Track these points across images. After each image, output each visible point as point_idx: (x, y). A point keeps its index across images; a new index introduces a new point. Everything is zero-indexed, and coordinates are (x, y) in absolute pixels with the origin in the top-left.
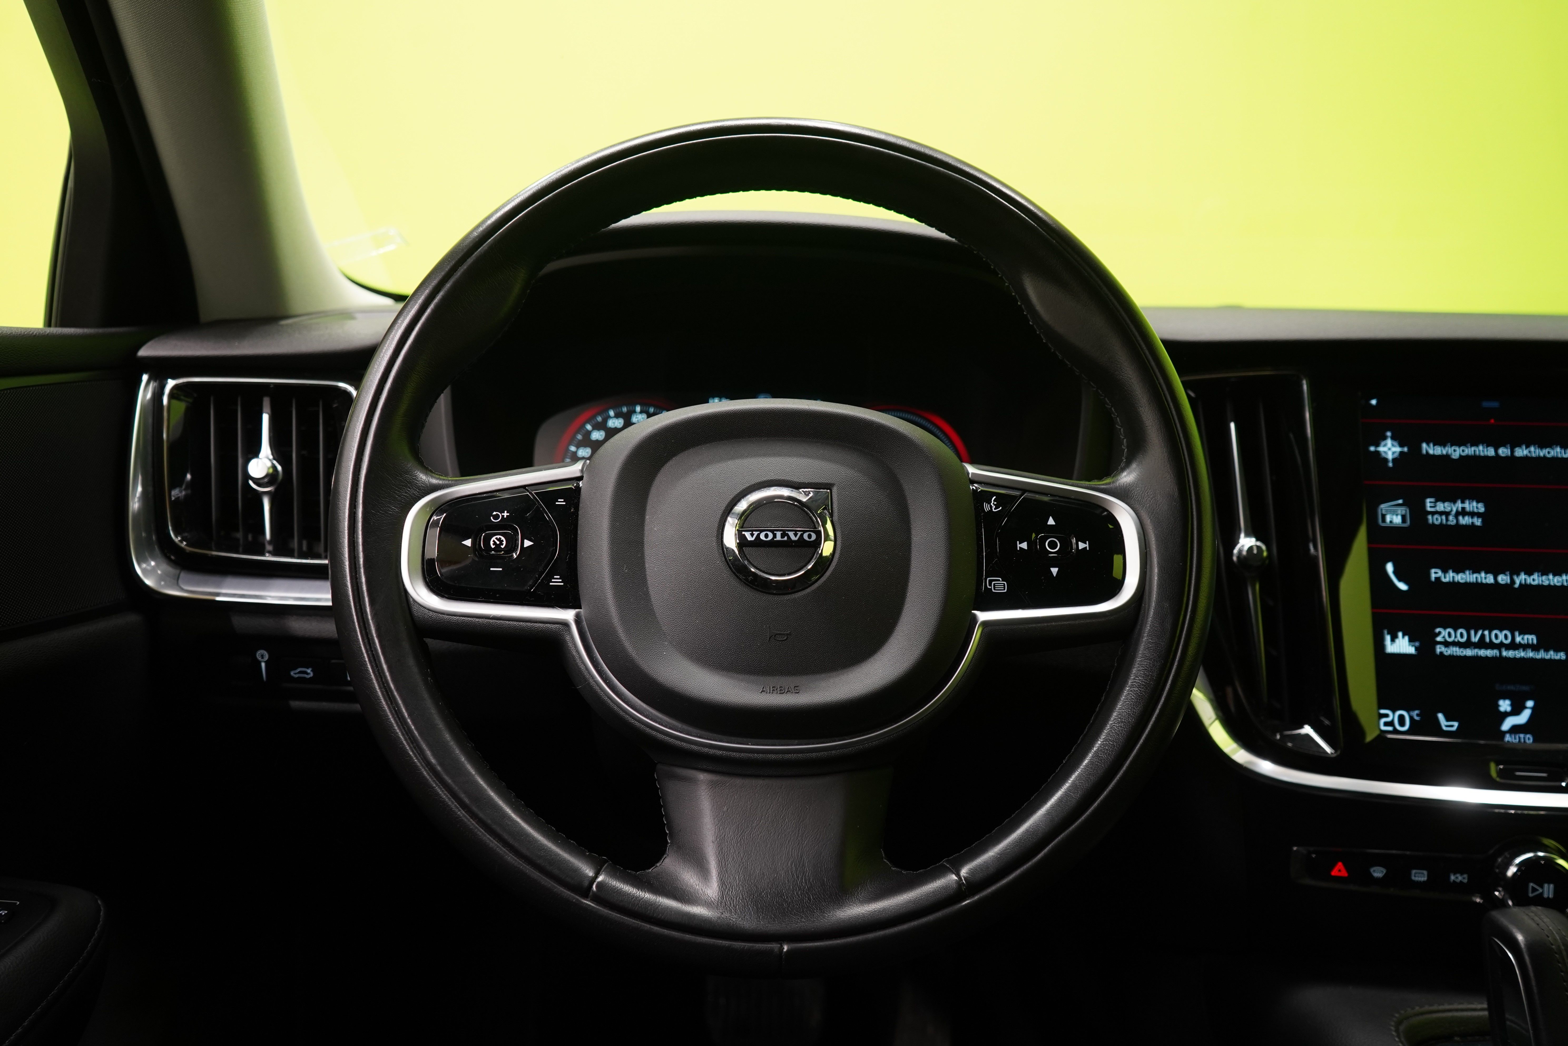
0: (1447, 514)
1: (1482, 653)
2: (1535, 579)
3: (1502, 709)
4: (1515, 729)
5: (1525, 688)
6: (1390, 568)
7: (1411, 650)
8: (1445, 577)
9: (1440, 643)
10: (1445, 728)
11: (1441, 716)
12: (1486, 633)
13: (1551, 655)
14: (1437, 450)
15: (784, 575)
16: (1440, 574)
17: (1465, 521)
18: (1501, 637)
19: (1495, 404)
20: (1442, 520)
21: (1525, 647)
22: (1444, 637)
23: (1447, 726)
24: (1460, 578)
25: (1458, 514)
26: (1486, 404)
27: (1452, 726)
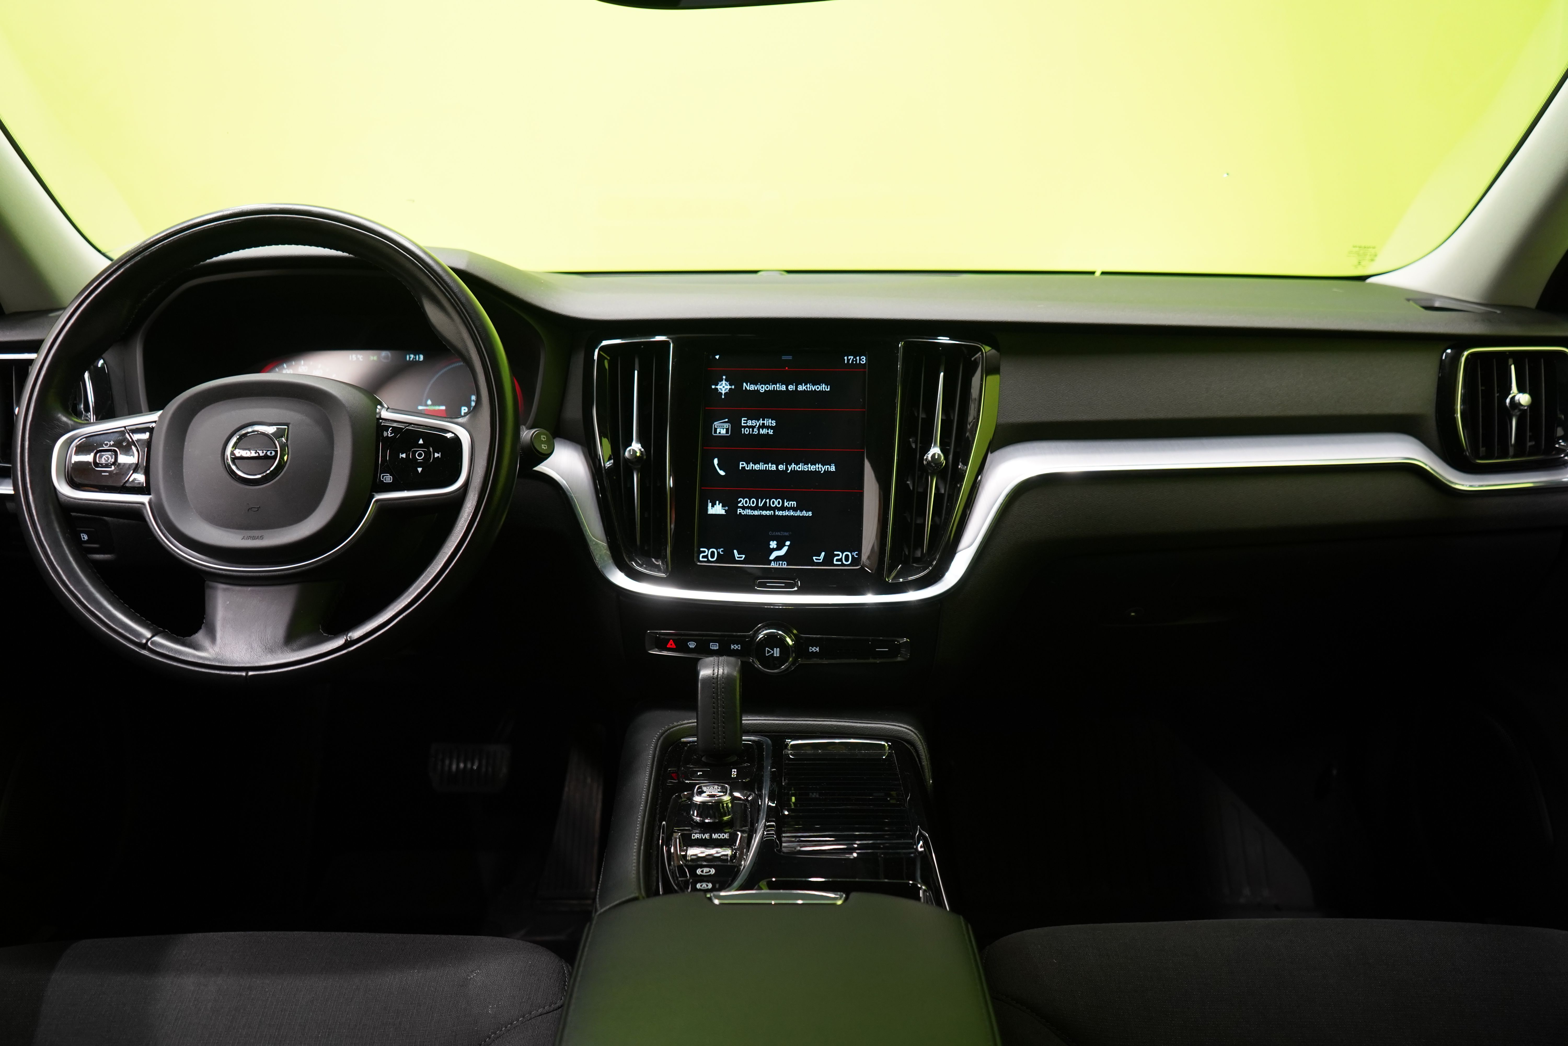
0: (753, 427)
1: (764, 513)
2: (801, 467)
3: (771, 547)
4: (778, 559)
5: (786, 534)
6: (716, 461)
7: (723, 512)
8: (747, 467)
9: (740, 507)
10: (737, 559)
11: (735, 551)
12: (768, 500)
13: (804, 513)
14: (752, 387)
15: (256, 475)
16: (745, 465)
17: (763, 431)
18: (776, 503)
19: (790, 358)
20: (750, 431)
21: (788, 509)
22: (743, 504)
23: (738, 557)
24: (757, 467)
25: (760, 427)
26: (784, 358)
27: (742, 557)
